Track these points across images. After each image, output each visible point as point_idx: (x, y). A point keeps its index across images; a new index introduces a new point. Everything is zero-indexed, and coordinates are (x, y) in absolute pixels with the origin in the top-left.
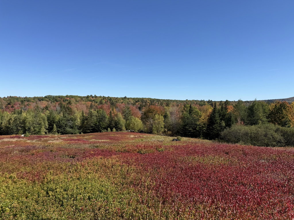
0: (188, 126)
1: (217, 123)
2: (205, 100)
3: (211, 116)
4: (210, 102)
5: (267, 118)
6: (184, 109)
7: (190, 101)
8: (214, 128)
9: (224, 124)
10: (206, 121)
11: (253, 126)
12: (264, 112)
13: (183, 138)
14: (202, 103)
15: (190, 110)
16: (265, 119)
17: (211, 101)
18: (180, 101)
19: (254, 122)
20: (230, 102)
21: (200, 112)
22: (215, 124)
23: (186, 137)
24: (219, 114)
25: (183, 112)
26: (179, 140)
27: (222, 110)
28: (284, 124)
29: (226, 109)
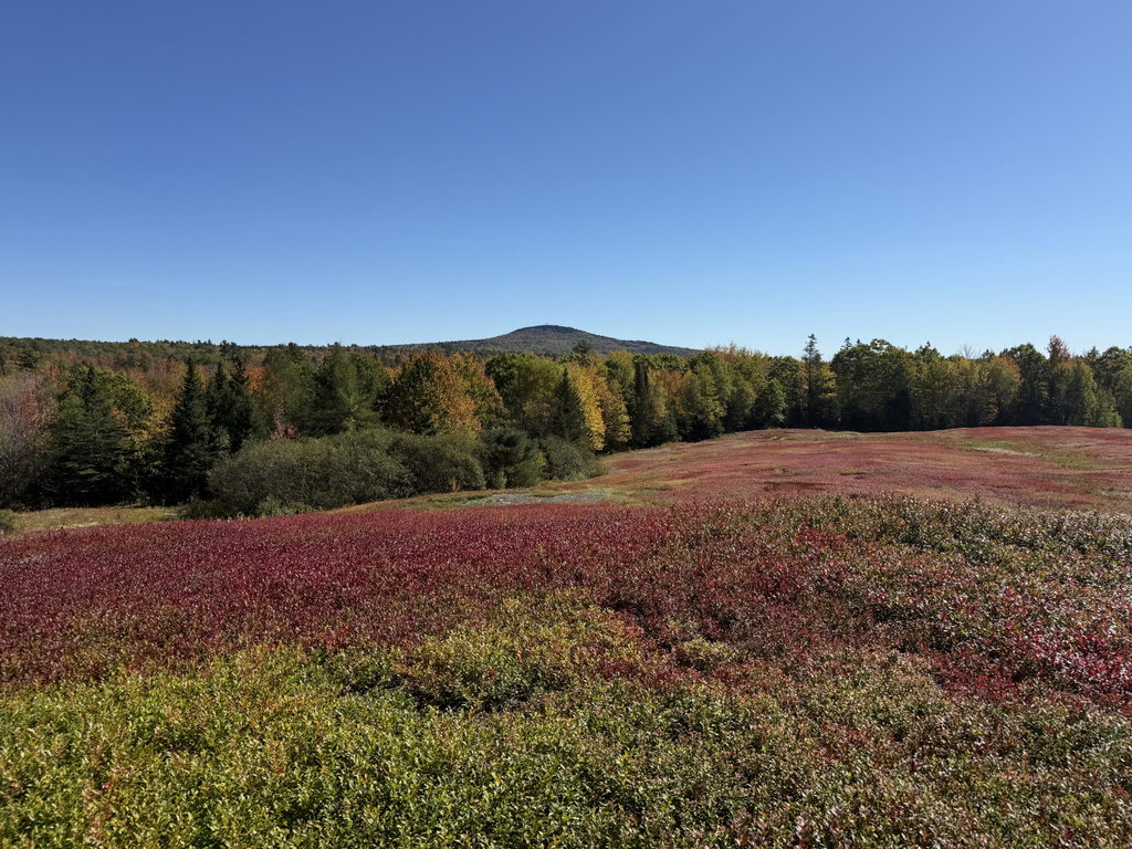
1: (201, 437)
5: (375, 408)
8: (187, 456)
9: (224, 439)
16: (367, 413)
18: (96, 348)
21: (145, 395)
22: (191, 442)
27: (220, 387)
28: (422, 425)
29: (241, 380)
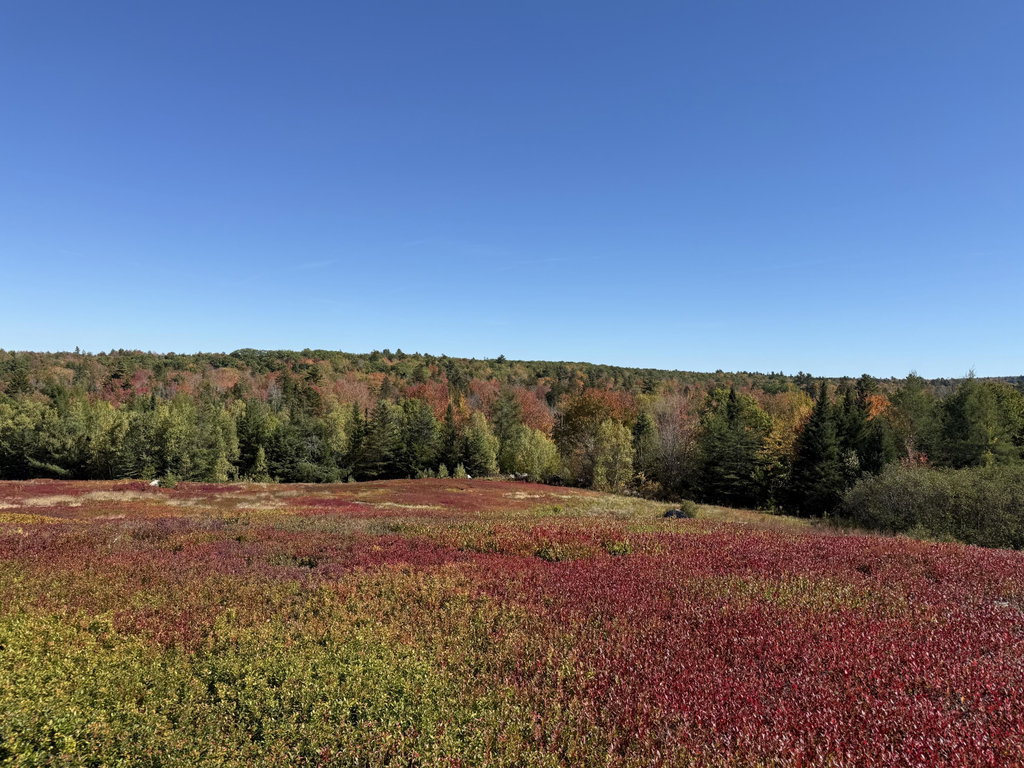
0: (721, 466)
1: (830, 457)
2: (787, 374)
3: (808, 431)
4: (803, 381)
5: (1017, 441)
6: (709, 404)
7: (732, 374)
8: (818, 473)
9: (854, 460)
10: (787, 448)
11: (964, 471)
12: (1006, 420)
13: (703, 506)
14: (773, 385)
15: (729, 406)
16: (1007, 447)
17: (809, 375)
18: (692, 376)
19: (968, 457)
20: (878, 381)
21: (765, 415)
22: (821, 460)
23: (715, 503)
24: (838, 424)
25: (702, 413)
26: (690, 515)
27: (847, 411)
29: (863, 406)
